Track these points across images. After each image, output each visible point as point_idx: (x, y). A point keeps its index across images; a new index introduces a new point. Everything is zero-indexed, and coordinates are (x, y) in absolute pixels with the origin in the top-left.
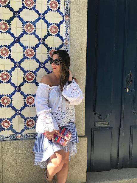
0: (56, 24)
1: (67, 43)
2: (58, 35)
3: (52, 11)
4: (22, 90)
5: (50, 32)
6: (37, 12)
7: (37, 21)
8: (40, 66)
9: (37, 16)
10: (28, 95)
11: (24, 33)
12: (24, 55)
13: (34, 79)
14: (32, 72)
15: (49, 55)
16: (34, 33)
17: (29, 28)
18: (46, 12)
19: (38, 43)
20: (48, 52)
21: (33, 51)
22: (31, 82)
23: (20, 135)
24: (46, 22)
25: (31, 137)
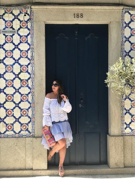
0: (25, 65)
1: (33, 76)
2: (27, 72)
3: (23, 57)
4: (4, 106)
5: (22, 70)
6: (14, 59)
7: (14, 64)
8: (16, 91)
9: (14, 61)
10: (8, 109)
11: (6, 71)
12: (6, 85)
13: (12, 99)
14: (11, 95)
15: (22, 84)
16: (12, 72)
17: (9, 69)
18: (19, 59)
19: (15, 77)
20: (21, 82)
21: (12, 82)
22: (10, 101)
23: (3, 135)
24: (19, 64)
25: (10, 137)
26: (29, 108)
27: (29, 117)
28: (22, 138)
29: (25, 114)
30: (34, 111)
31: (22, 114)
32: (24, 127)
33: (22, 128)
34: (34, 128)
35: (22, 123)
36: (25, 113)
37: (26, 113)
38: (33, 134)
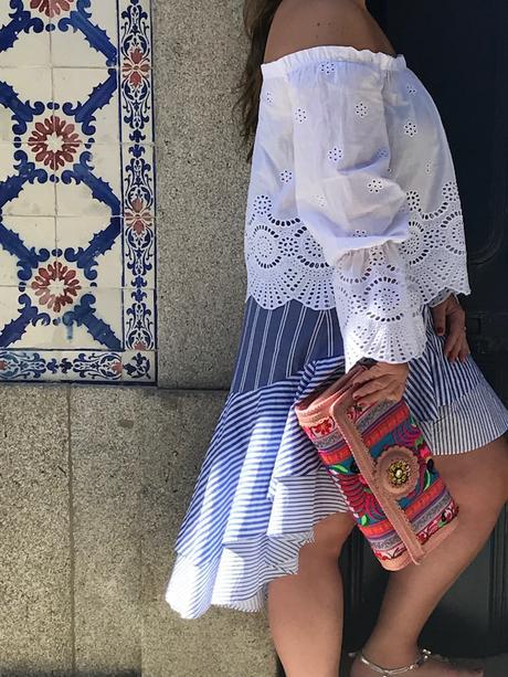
26: (100, 96)
27: (101, 191)
28: (35, 390)
29: (55, 159)
30: (147, 131)
31: (32, 157)
32: (57, 287)
33: (29, 292)
34: (149, 302)
35: (32, 241)
36: (54, 143)
37: (66, 152)
38: (139, 359)
